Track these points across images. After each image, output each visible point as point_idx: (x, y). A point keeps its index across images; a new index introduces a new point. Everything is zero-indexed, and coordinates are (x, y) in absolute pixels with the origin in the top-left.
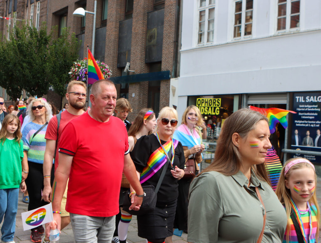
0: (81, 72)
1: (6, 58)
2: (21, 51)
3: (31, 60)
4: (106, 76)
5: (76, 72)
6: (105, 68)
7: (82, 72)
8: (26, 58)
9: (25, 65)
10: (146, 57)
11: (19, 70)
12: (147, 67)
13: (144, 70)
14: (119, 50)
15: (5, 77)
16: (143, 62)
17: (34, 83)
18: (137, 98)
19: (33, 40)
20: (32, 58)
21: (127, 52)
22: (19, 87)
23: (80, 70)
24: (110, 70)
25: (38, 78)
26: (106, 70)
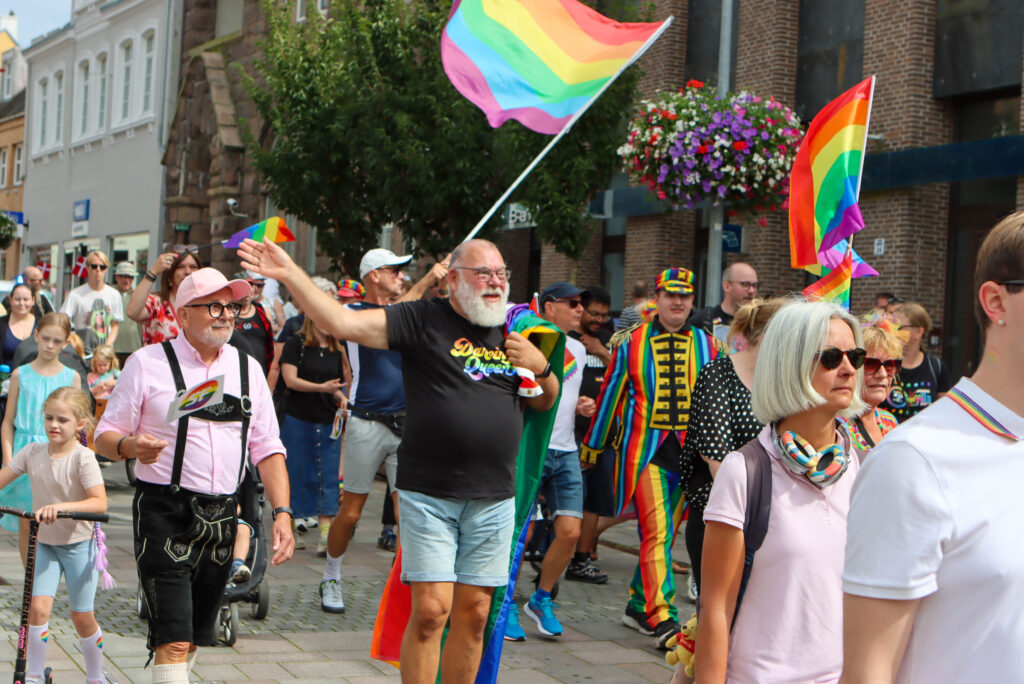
0: (679, 145)
1: (318, 95)
2: (386, 61)
3: (426, 99)
5: (655, 147)
6: (784, 122)
7: (684, 145)
8: (405, 93)
9: (403, 120)
10: (937, 72)
11: (379, 145)
12: (941, 117)
13: (928, 129)
14: (801, 44)
15: (316, 175)
16: (922, 93)
17: (441, 199)
18: (898, 259)
19: (437, 10)
21: (842, 52)
22: (367, 219)
23: (672, 137)
25: (460, 175)
26: (790, 132)
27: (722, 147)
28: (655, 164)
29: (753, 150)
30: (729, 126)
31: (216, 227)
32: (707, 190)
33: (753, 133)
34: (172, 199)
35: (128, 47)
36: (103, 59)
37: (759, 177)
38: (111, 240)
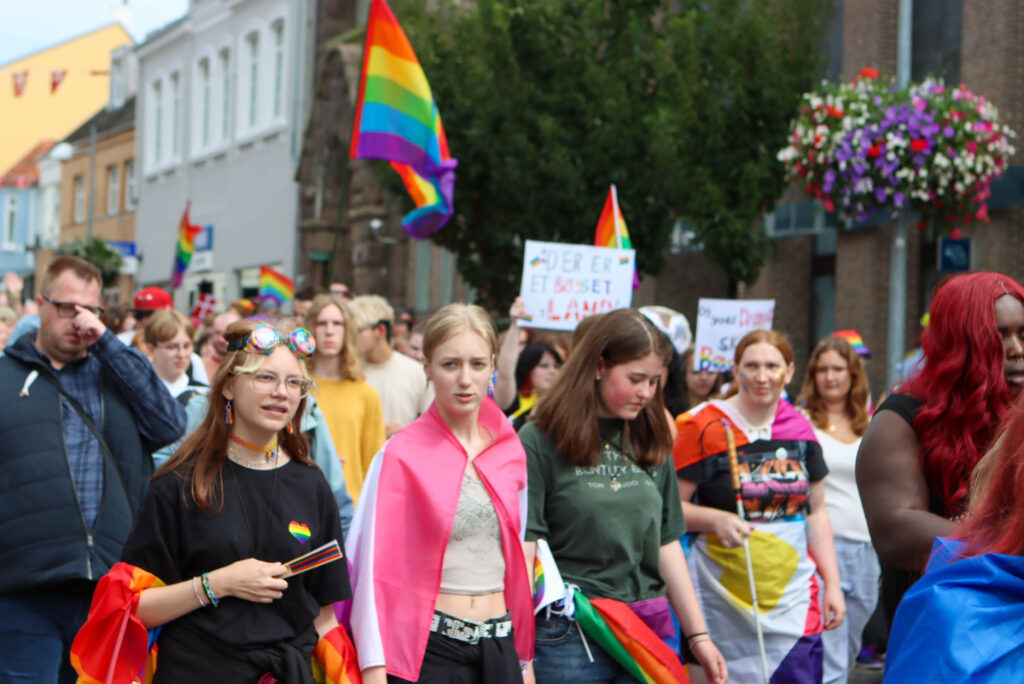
0: (846, 147)
2: (528, 56)
3: (575, 99)
4: (985, 166)
5: (820, 150)
6: (975, 116)
9: (547, 123)
11: (519, 154)
20: (582, 88)
23: (838, 137)
24: (1006, 129)
26: (983, 127)
27: (897, 149)
28: (819, 170)
29: (935, 149)
30: (906, 122)
31: (360, 256)
32: (881, 198)
33: (935, 129)
34: (308, 223)
35: (254, 39)
36: (225, 54)
37: (944, 182)
38: (238, 273)
